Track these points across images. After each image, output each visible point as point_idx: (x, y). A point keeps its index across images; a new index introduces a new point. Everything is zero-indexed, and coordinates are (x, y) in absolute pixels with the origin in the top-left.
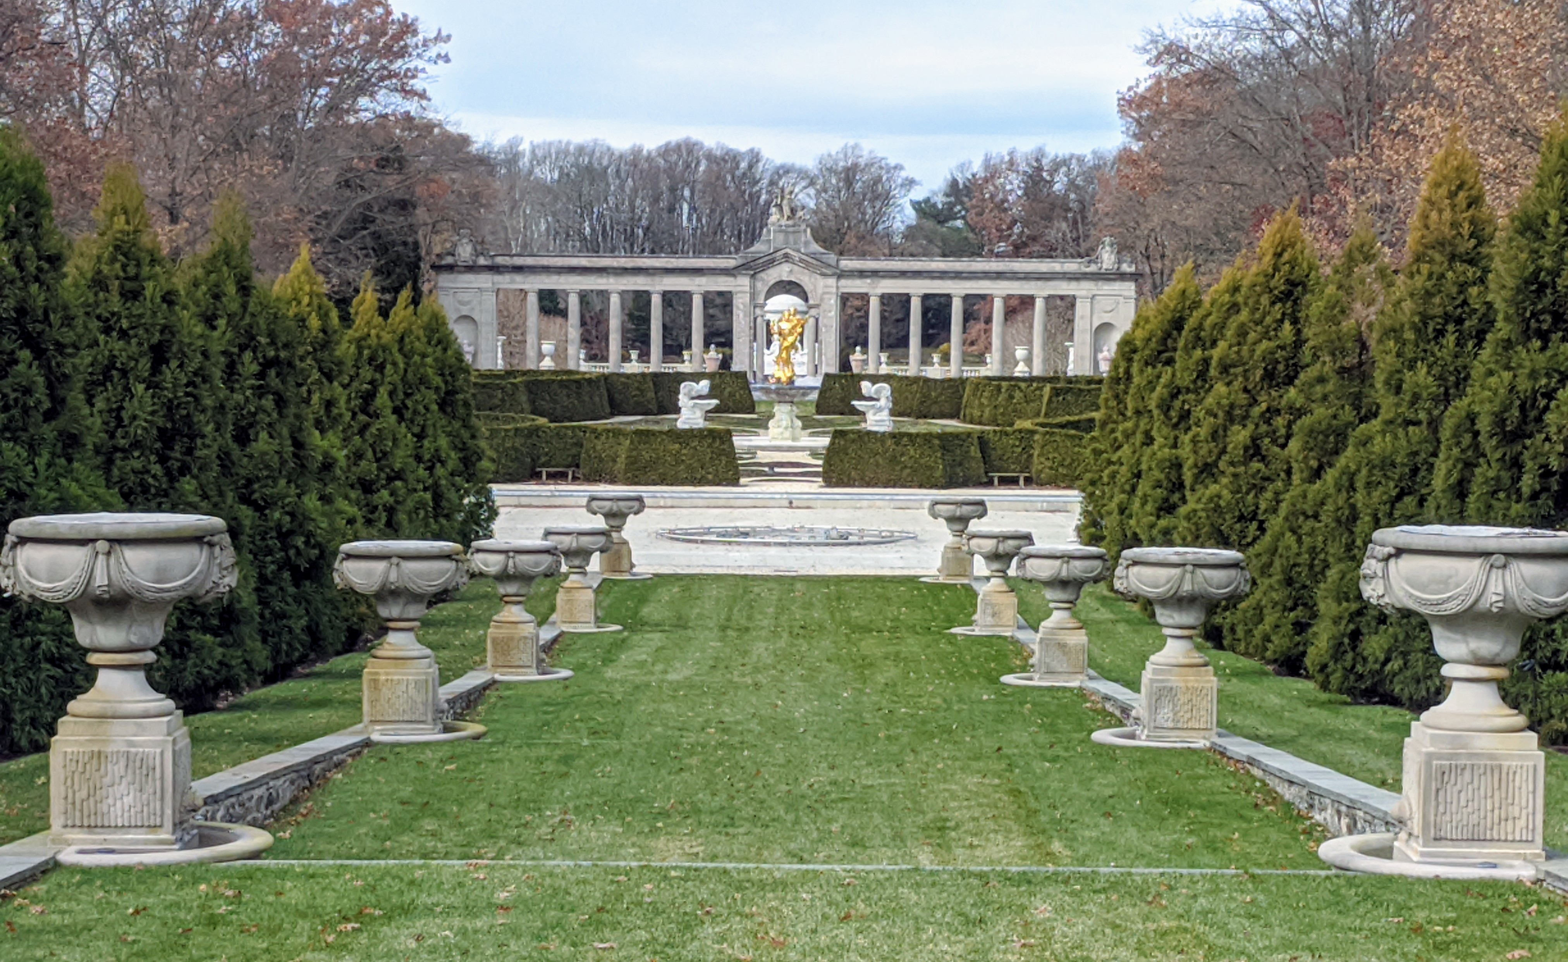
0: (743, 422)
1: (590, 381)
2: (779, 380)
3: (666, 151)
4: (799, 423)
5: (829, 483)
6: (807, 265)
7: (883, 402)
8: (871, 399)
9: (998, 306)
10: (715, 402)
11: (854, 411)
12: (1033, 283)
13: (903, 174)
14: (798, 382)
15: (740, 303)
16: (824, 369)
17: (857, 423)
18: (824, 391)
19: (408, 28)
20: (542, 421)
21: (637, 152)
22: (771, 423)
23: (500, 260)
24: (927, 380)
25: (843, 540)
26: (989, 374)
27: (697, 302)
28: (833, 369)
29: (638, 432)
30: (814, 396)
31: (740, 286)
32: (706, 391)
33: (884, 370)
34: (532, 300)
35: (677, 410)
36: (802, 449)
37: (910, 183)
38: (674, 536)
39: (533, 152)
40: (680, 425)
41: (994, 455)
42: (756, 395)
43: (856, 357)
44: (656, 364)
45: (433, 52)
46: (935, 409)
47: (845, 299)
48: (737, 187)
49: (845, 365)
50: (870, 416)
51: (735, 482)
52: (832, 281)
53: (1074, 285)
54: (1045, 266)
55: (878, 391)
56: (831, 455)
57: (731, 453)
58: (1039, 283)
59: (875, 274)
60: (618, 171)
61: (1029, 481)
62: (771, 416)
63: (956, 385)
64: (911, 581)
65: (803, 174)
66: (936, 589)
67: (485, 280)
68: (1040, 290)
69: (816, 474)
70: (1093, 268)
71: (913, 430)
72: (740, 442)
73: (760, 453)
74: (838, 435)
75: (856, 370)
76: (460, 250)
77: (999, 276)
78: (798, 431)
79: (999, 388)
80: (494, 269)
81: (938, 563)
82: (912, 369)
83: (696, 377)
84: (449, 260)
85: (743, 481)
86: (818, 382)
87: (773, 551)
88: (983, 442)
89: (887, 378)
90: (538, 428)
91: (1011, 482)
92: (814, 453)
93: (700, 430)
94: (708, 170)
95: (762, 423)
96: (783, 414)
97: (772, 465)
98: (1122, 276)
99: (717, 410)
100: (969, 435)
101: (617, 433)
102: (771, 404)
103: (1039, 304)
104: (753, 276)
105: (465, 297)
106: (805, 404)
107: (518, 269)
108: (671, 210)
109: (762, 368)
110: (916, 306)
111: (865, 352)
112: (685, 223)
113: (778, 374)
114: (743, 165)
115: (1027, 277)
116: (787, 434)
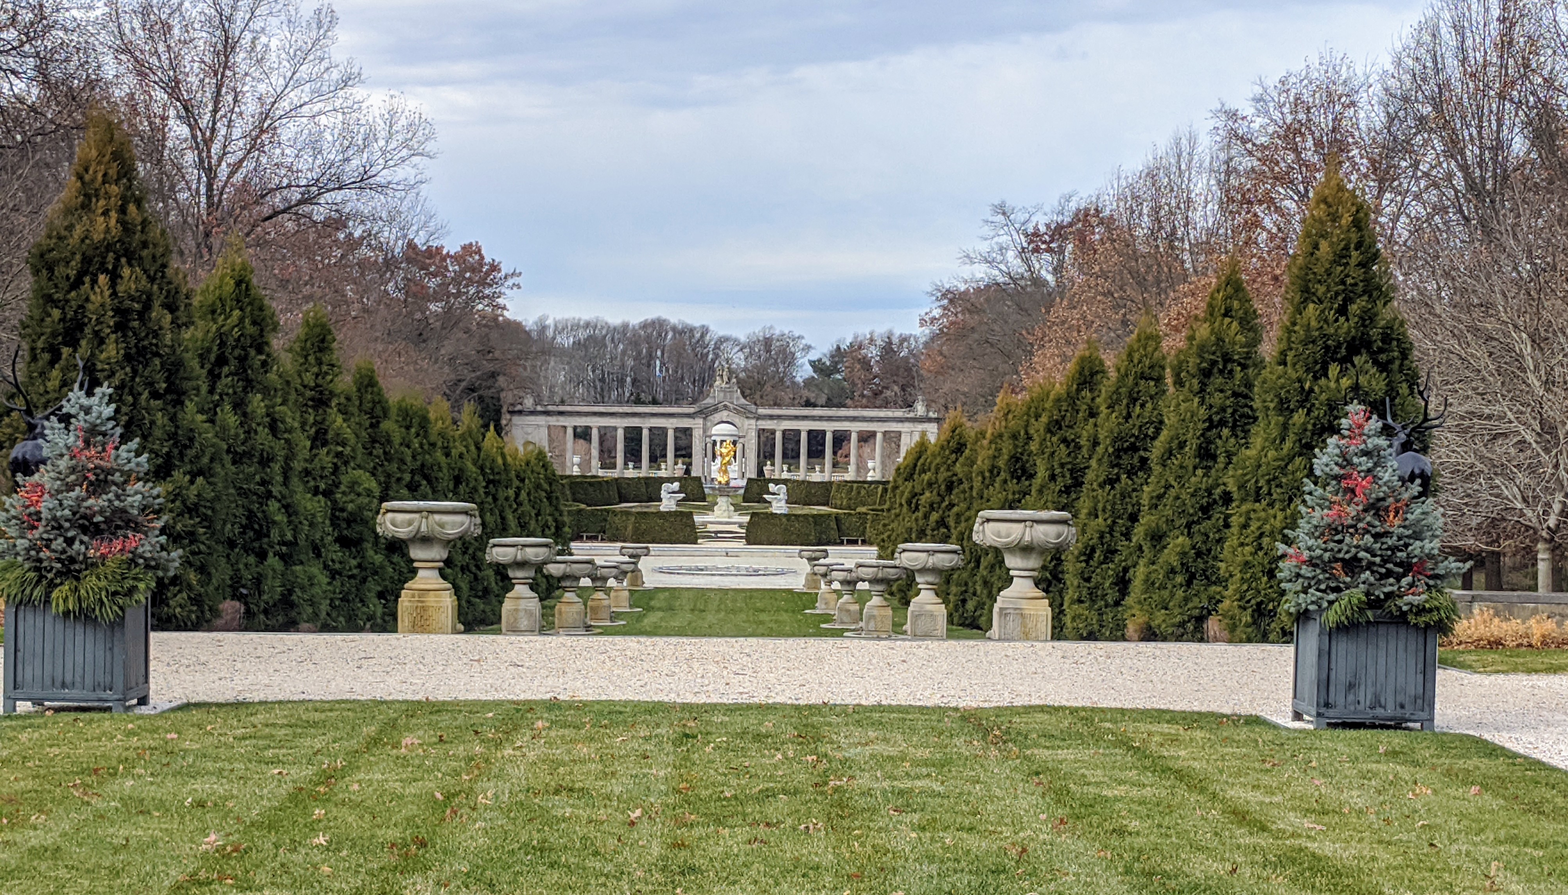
0: (699, 507)
1: (607, 482)
2: (720, 483)
3: (645, 326)
4: (732, 508)
5: (749, 543)
6: (738, 412)
7: (782, 496)
8: (774, 494)
9: (854, 437)
10: (683, 495)
11: (766, 501)
12: (875, 424)
13: (804, 342)
14: (733, 484)
15: (697, 434)
16: (748, 475)
17: (767, 508)
18: (747, 489)
19: (494, 267)
20: (583, 506)
21: (625, 326)
22: (716, 508)
23: (550, 408)
24: (809, 482)
25: (756, 573)
26: (848, 479)
27: (671, 434)
28: (754, 476)
29: (638, 513)
30: (742, 491)
31: (696, 424)
32: (677, 489)
33: (785, 475)
34: (570, 431)
35: (660, 500)
36: (734, 523)
37: (808, 348)
38: (661, 571)
39: (556, 326)
40: (662, 509)
41: (844, 527)
42: (707, 491)
43: (767, 468)
44: (645, 471)
45: (510, 282)
46: (814, 500)
47: (761, 432)
48: (693, 350)
49: (760, 472)
50: (774, 504)
51: (696, 543)
52: (753, 422)
53: (900, 425)
54: (882, 413)
55: (779, 489)
56: (750, 527)
57: (693, 526)
58: (880, 424)
59: (779, 417)
60: (613, 340)
61: (864, 542)
62: (716, 504)
63: (826, 486)
64: (790, 591)
65: (736, 342)
66: (801, 594)
67: (541, 420)
68: (879, 428)
69: (741, 538)
70: (912, 415)
71: (800, 512)
72: (697, 519)
73: (709, 526)
74: (753, 515)
75: (767, 476)
76: (526, 401)
77: (854, 419)
78: (732, 513)
79: (852, 487)
80: (547, 413)
81: (803, 582)
82: (801, 475)
83: (671, 480)
84: (519, 407)
85: (699, 541)
86: (744, 483)
87: (717, 578)
88: (837, 518)
89: (785, 482)
90: (580, 511)
91: (854, 542)
92: (741, 526)
93: (675, 512)
94: (674, 337)
95: (710, 508)
96: (723, 503)
97: (716, 532)
98: (930, 420)
99: (684, 500)
100: (829, 515)
101: (627, 513)
102: (715, 496)
103: (879, 436)
104: (705, 419)
105: (529, 430)
106: (736, 496)
107: (561, 413)
108: (649, 366)
109: (710, 474)
110: (804, 437)
111: (773, 464)
112: (658, 373)
113: (720, 479)
114: (698, 335)
115: (872, 420)
116: (726, 514)
